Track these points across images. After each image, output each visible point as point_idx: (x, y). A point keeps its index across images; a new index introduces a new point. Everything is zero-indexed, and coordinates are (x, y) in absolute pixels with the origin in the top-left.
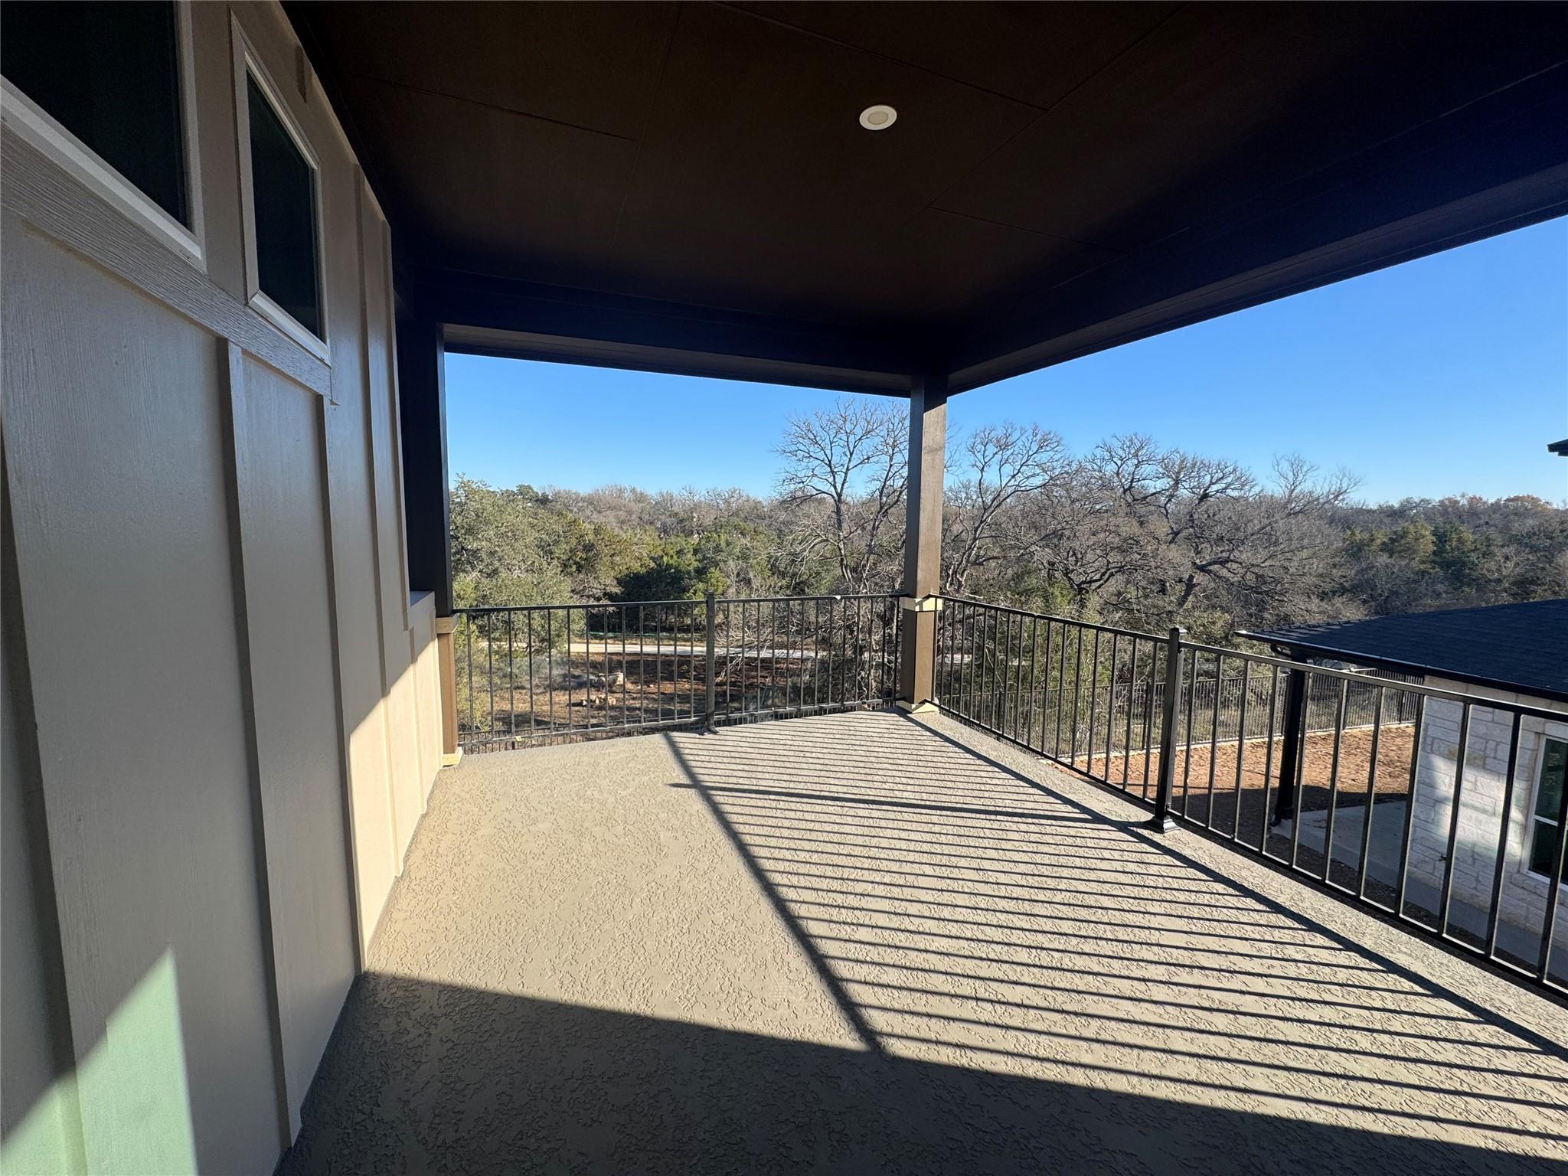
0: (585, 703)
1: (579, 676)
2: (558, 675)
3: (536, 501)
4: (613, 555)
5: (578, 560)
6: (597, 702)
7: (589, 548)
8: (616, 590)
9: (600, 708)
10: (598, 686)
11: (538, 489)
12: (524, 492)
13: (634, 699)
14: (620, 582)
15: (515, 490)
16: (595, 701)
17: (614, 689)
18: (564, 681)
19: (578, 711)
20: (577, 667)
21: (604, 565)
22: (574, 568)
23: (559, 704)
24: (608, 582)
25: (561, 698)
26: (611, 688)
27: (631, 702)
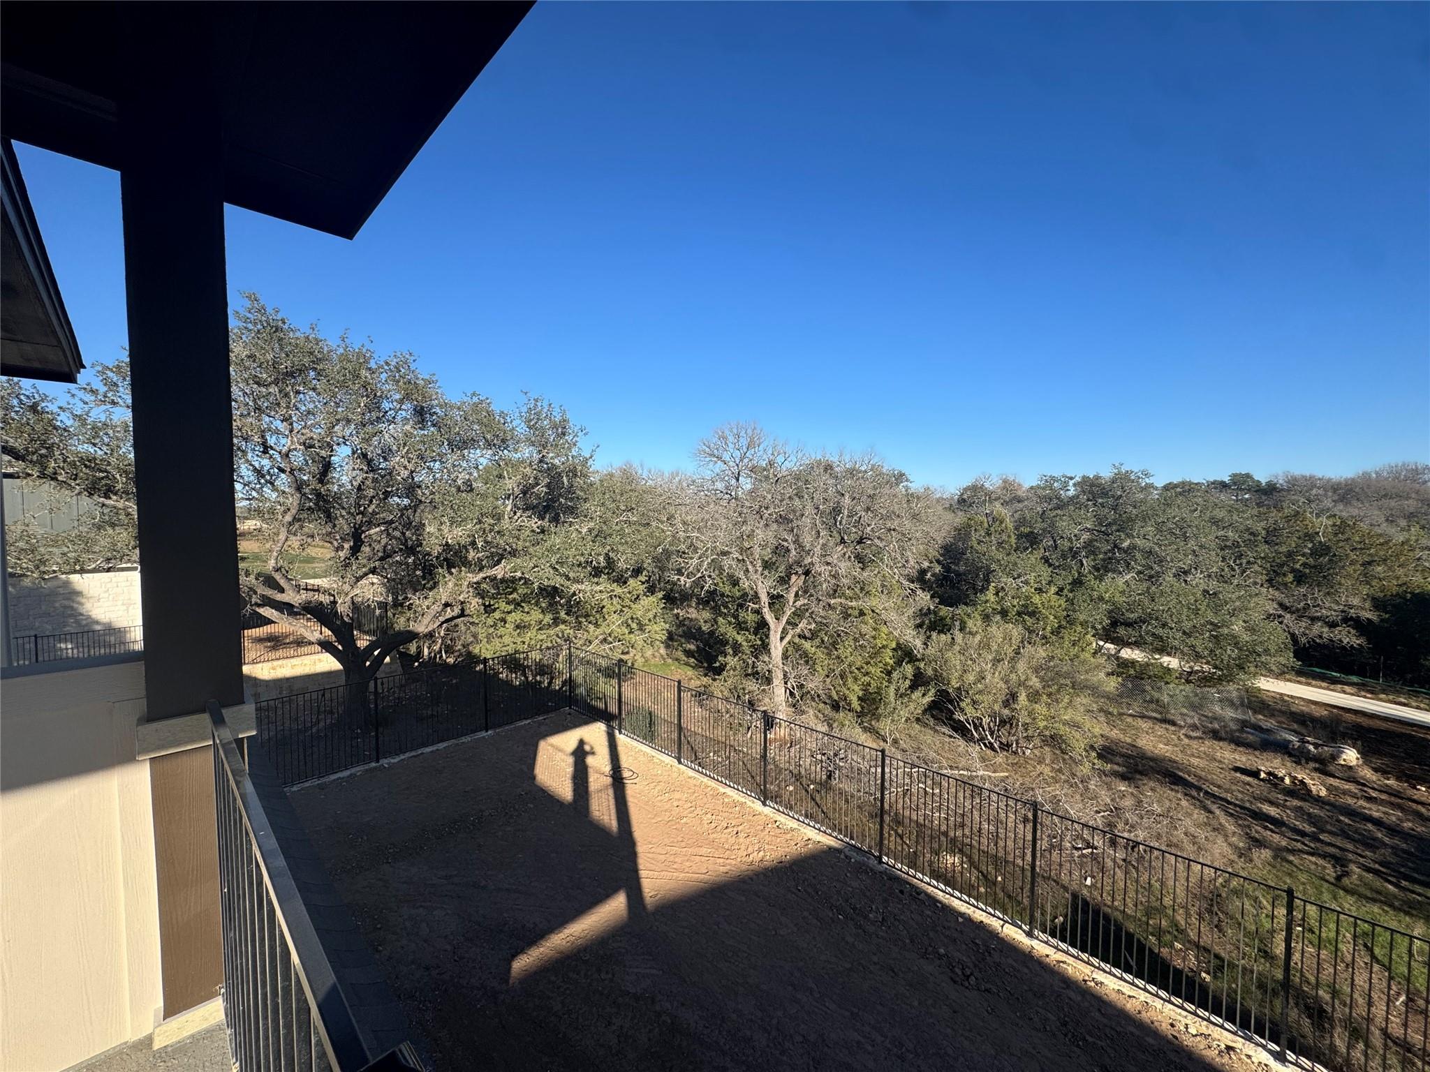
0: (1263, 775)
1: (1268, 731)
2: (1233, 719)
3: (1256, 491)
4: (1369, 563)
5: (1298, 566)
6: (1287, 780)
7: (1321, 550)
8: (1368, 615)
9: (1290, 793)
10: (1299, 757)
11: (1262, 477)
12: (1240, 483)
13: (1370, 799)
14: (1378, 604)
15: (1227, 479)
16: (1282, 779)
17: (1331, 768)
18: (1241, 730)
19: (1249, 784)
20: (1272, 716)
21: (1349, 576)
22: (1290, 578)
23: (1220, 762)
24: (1356, 601)
25: (1230, 755)
26: (1324, 766)
27: (1361, 802)
